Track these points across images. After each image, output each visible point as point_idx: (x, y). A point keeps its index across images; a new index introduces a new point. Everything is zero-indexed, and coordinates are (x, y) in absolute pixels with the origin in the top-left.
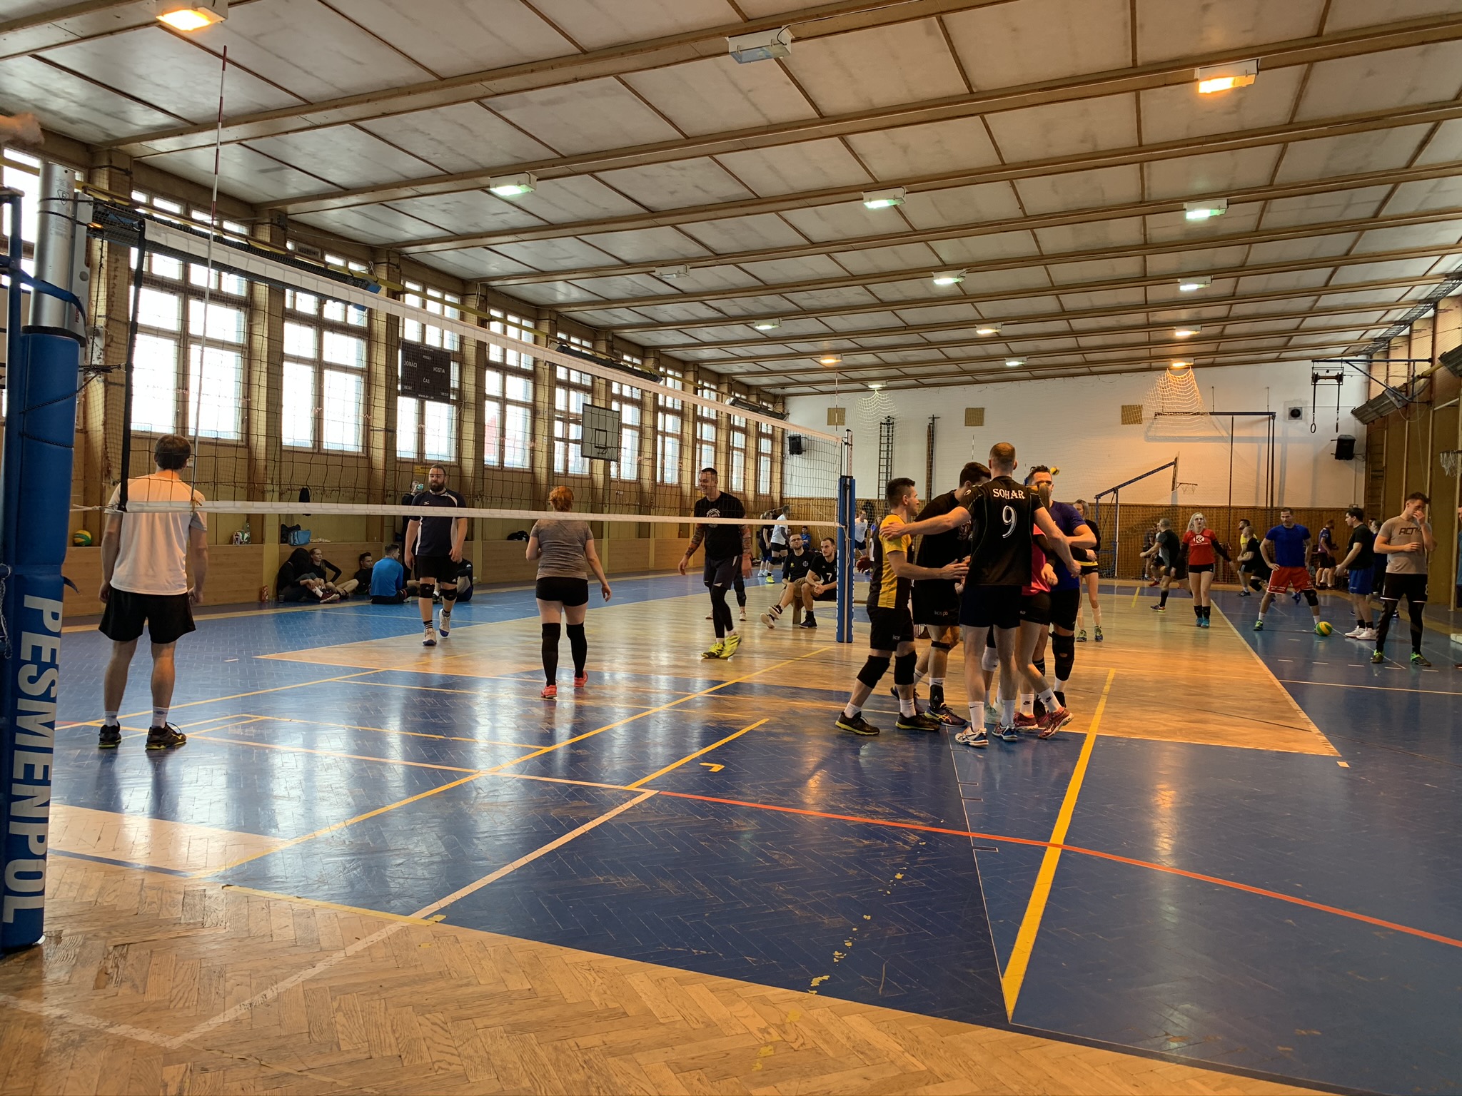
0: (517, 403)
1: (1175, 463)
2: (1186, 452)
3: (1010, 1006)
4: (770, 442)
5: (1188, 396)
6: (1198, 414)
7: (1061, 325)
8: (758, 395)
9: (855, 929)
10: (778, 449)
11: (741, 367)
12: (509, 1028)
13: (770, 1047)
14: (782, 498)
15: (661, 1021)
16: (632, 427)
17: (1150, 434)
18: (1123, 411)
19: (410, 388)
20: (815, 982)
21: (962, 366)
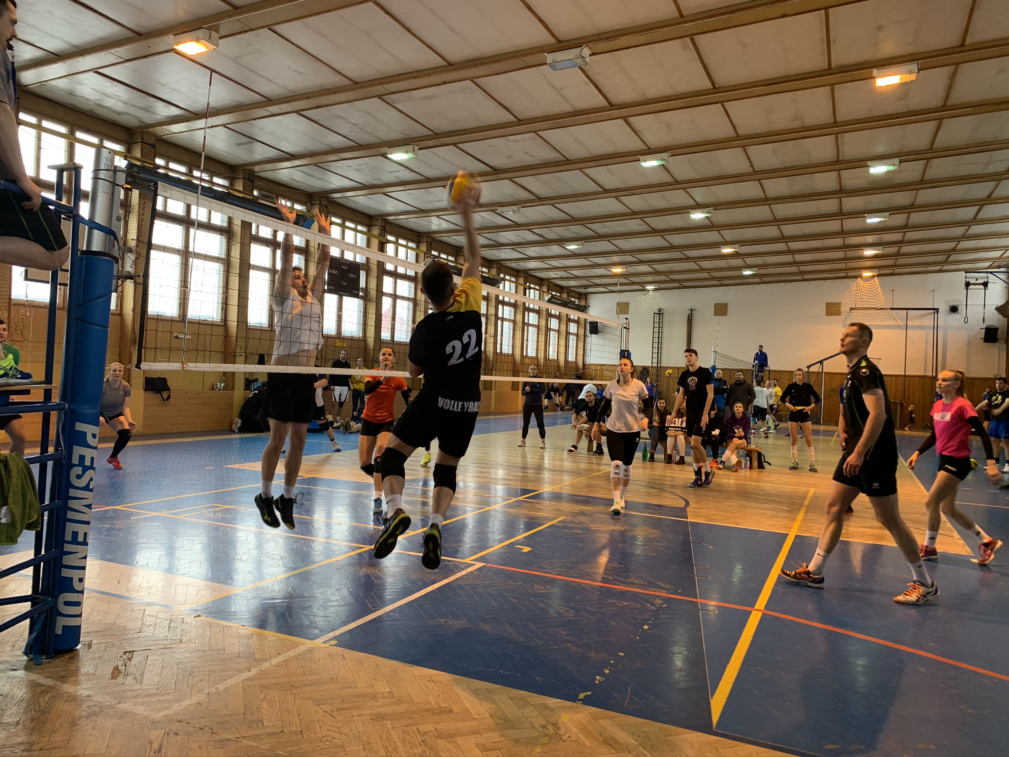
0: (403, 298)
3: (715, 718)
4: (576, 325)
5: (874, 296)
6: (881, 309)
7: (782, 246)
8: (567, 293)
9: (612, 662)
10: (582, 330)
11: (556, 274)
12: (373, 717)
13: (547, 738)
14: (584, 364)
15: (475, 717)
18: (827, 307)
19: (333, 288)
20: (582, 696)
21: (711, 274)
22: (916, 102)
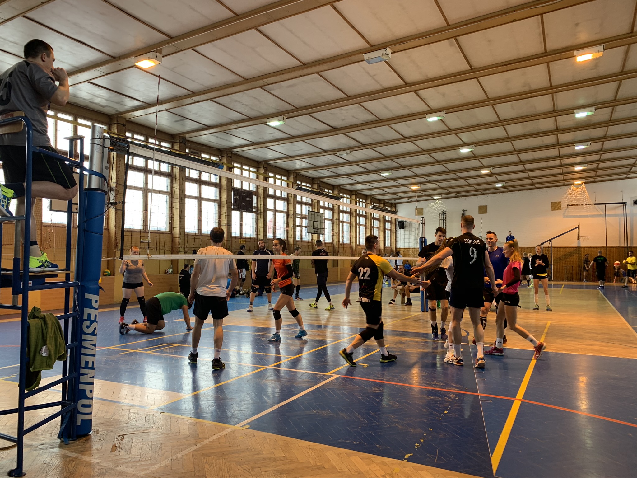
0: (281, 212)
1: (578, 227)
2: (583, 222)
3: (495, 469)
4: (390, 224)
5: (583, 196)
6: (588, 204)
7: (520, 167)
8: (384, 204)
9: (425, 434)
10: (394, 227)
11: (375, 192)
12: (275, 472)
14: (396, 248)
15: (339, 471)
16: (329, 220)
17: (566, 214)
18: (552, 205)
19: (237, 207)
20: (407, 456)
21: (476, 187)
22: (603, 71)
